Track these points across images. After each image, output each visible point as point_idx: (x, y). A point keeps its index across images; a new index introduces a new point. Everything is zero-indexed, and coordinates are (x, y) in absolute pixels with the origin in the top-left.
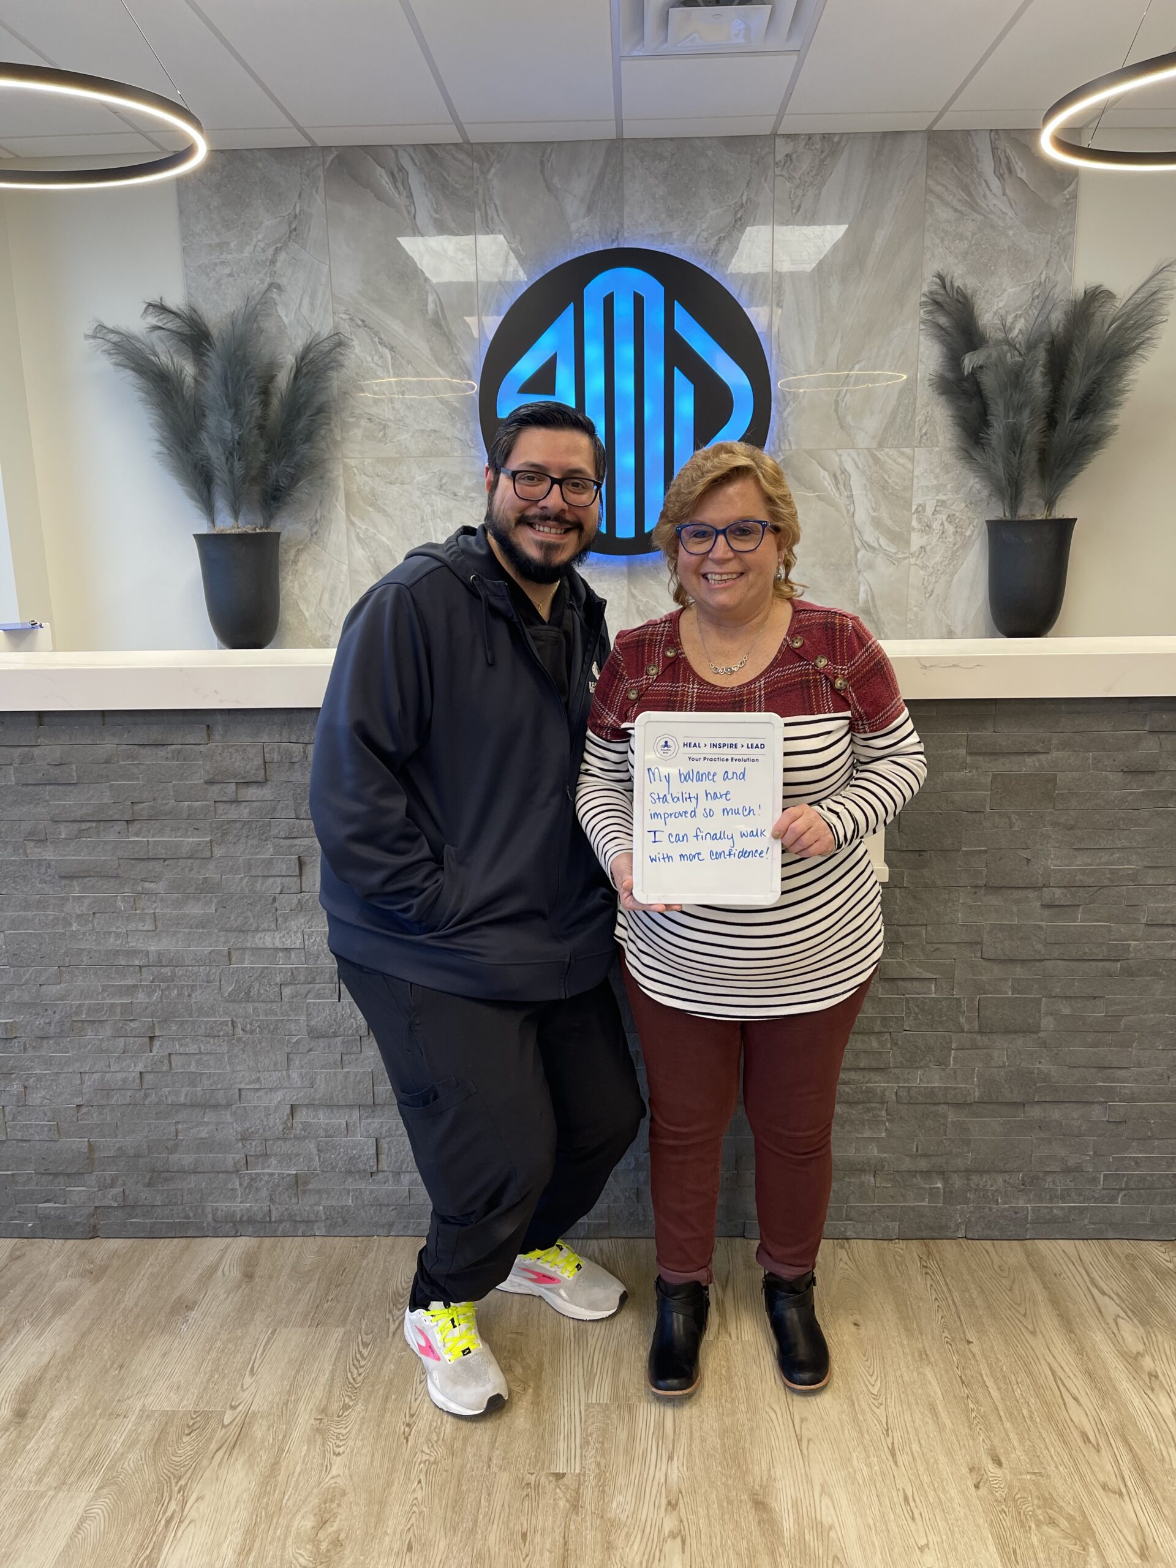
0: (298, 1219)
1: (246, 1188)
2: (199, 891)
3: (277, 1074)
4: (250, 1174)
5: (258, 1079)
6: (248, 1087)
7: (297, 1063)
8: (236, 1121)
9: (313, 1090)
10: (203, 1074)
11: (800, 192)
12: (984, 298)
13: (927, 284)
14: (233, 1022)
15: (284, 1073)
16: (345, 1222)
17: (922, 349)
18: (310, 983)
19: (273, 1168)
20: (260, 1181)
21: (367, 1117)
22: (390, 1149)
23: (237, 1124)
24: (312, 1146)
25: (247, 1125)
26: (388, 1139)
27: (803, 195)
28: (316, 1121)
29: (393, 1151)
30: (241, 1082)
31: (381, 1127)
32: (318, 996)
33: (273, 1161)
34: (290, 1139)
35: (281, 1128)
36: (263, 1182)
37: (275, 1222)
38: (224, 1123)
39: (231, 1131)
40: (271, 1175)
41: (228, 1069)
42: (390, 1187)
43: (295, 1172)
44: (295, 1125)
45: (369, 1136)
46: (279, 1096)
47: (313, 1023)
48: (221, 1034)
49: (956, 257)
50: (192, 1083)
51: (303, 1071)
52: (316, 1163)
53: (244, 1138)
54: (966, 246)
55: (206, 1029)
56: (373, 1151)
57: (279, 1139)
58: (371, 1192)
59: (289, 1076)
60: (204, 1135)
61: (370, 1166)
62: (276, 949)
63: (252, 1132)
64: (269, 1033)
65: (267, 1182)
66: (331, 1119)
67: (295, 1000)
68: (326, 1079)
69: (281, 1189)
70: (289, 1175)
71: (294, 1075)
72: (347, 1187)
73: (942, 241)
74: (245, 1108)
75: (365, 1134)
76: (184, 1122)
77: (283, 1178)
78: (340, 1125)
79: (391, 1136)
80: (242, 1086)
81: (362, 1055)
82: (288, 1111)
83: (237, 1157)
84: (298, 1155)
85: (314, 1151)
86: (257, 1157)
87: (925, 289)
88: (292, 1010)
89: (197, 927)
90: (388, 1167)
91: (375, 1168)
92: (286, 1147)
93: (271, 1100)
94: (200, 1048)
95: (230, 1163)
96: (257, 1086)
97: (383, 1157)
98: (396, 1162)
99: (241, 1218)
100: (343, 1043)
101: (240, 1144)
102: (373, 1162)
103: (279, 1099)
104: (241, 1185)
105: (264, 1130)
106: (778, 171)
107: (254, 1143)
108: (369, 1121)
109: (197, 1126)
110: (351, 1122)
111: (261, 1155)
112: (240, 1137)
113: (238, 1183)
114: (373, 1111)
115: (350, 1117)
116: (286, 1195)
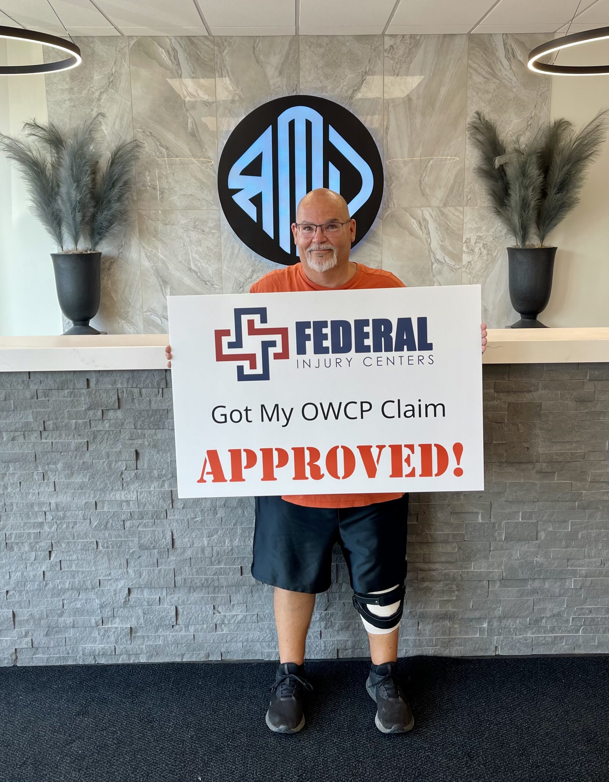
0: (131, 653)
1: (102, 636)
2: (80, 469)
3: (120, 571)
4: (104, 628)
5: (110, 574)
6: (104, 578)
7: (132, 564)
8: (97, 598)
9: (141, 580)
10: (79, 571)
11: (398, 66)
12: (501, 125)
13: (470, 118)
14: (97, 542)
15: (125, 570)
16: (157, 654)
17: (467, 152)
18: (141, 519)
19: (117, 624)
20: (110, 632)
21: (171, 594)
22: (183, 612)
23: (98, 599)
24: (139, 611)
25: (104, 599)
26: (183, 606)
27: (400, 68)
28: (142, 596)
29: (185, 613)
30: (100, 576)
31: (179, 599)
32: (145, 526)
33: (117, 620)
34: (127, 608)
35: (123, 601)
36: (111, 633)
37: (118, 655)
38: (90, 599)
39: (94, 603)
40: (117, 628)
41: (93, 568)
42: (183, 633)
43: (130, 626)
44: (130, 599)
45: (172, 605)
46: (121, 584)
47: (142, 541)
48: (90, 548)
49: (485, 103)
50: (73, 577)
51: (136, 569)
52: (142, 621)
53: (102, 607)
54: (490, 97)
55: (81, 546)
56: (174, 613)
57: (121, 607)
58: (173, 636)
59: (128, 572)
60: (79, 606)
61: (172, 622)
62: (122, 502)
63: (106, 603)
64: (117, 548)
65: (114, 632)
66: (151, 595)
67: (132, 529)
68: (148, 573)
69: (121, 636)
70: (126, 628)
71: (131, 571)
72: (159, 633)
73: (477, 93)
74: (102, 590)
75: (169, 604)
76: (67, 599)
77: (123, 630)
78: (156, 599)
79: (184, 604)
80: (101, 578)
81: (169, 560)
82: (127, 591)
83: (97, 618)
84: (132, 616)
85: (141, 614)
86: (108, 618)
87: (469, 120)
88: (130, 535)
89: (78, 489)
90: (182, 622)
91: (175, 622)
92: (125, 612)
93: (117, 585)
94: (78, 557)
95: (93, 621)
96: (109, 578)
97: (180, 616)
98: (187, 619)
99: (99, 653)
100: (158, 553)
101: (99, 611)
102: (174, 619)
103: (122, 585)
104: (99, 634)
105: (113, 603)
106: (386, 54)
107: (107, 610)
108: (172, 596)
109: (75, 601)
110: (161, 597)
111: (111, 617)
112: (99, 606)
113: (97, 633)
114: (174, 591)
115: (162, 594)
116: (125, 639)
